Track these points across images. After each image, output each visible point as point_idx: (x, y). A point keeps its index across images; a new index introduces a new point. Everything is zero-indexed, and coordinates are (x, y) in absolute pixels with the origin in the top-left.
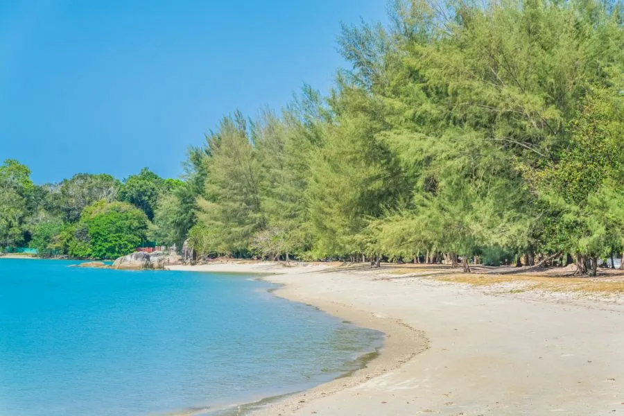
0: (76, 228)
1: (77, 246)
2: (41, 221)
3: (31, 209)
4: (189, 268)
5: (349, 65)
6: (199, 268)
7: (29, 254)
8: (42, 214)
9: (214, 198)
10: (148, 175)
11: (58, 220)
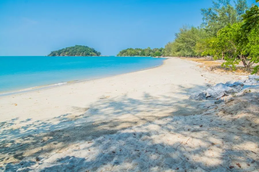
0: (154, 54)
1: (154, 55)
2: (151, 53)
3: (150, 52)
4: (163, 58)
5: (176, 37)
6: (164, 57)
7: (150, 56)
8: (151, 52)
9: (166, 50)
10: (162, 48)
11: (153, 53)
